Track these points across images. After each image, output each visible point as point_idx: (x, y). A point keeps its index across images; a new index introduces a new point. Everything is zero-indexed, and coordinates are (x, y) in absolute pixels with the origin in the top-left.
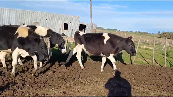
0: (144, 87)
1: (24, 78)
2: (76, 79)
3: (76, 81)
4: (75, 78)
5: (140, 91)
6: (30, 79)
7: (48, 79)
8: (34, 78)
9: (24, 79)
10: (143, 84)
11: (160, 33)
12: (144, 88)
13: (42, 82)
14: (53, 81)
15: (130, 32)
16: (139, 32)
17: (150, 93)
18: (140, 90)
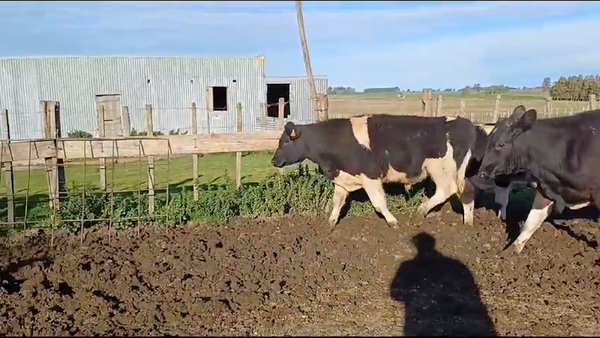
0: (546, 297)
1: (71, 318)
2: (272, 295)
3: (274, 304)
4: (268, 294)
5: (537, 321)
6: (95, 315)
7: (164, 307)
8: (110, 310)
9: (70, 322)
10: (539, 285)
11: (552, 84)
12: (546, 302)
13: (139, 326)
14: (184, 315)
15: (447, 90)
16: (477, 88)
17: (578, 323)
18: (537, 316)
